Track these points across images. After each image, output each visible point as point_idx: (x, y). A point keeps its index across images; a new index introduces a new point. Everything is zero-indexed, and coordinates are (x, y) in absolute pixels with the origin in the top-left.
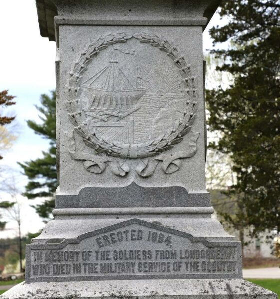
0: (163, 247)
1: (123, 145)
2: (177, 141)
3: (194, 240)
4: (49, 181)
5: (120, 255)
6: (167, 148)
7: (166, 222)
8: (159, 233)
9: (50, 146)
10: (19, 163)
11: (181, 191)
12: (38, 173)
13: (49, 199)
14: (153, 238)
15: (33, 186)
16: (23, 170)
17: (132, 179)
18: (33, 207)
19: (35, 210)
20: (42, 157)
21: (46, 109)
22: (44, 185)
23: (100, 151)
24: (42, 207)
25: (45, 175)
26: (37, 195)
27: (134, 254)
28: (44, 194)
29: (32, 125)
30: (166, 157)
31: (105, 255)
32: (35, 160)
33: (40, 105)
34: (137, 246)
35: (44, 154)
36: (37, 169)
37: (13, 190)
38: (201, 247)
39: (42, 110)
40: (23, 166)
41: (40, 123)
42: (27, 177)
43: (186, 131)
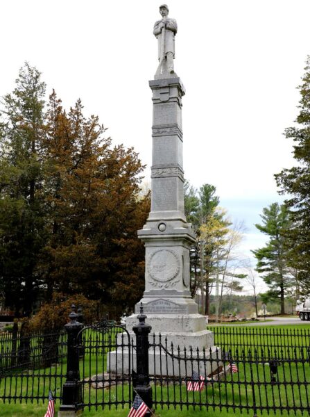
0: (168, 306)
1: (161, 279)
2: (175, 277)
3: (176, 304)
4: (271, 261)
5: (158, 308)
6: (172, 279)
7: (171, 299)
8: (168, 302)
9: (270, 240)
10: (251, 251)
11: (175, 291)
12: (264, 256)
13: (271, 272)
14: (166, 303)
15: (261, 264)
16: (254, 255)
17: (163, 288)
18: (261, 277)
19: (262, 279)
20: (266, 247)
21: (267, 217)
22: (268, 264)
23: (155, 280)
24: (267, 277)
25: (268, 258)
26: (263, 270)
27: (161, 308)
28: (268, 270)
29: (259, 227)
30: (172, 282)
31: (153, 307)
32: (261, 248)
33: (263, 215)
34: (162, 305)
35: (267, 244)
36: (262, 254)
37: (248, 266)
38: (178, 306)
39: (264, 218)
40: (254, 252)
41: (263, 225)
42: (257, 259)
43: (177, 274)
